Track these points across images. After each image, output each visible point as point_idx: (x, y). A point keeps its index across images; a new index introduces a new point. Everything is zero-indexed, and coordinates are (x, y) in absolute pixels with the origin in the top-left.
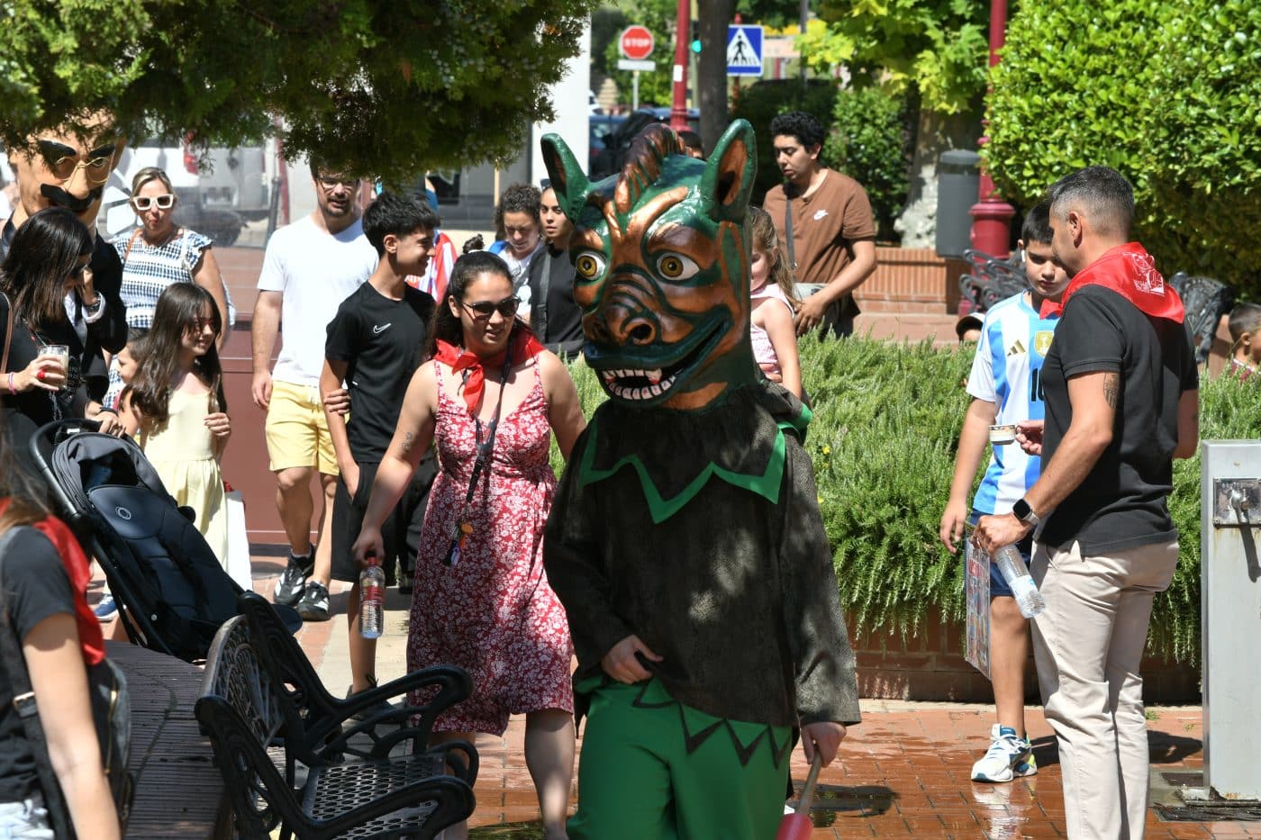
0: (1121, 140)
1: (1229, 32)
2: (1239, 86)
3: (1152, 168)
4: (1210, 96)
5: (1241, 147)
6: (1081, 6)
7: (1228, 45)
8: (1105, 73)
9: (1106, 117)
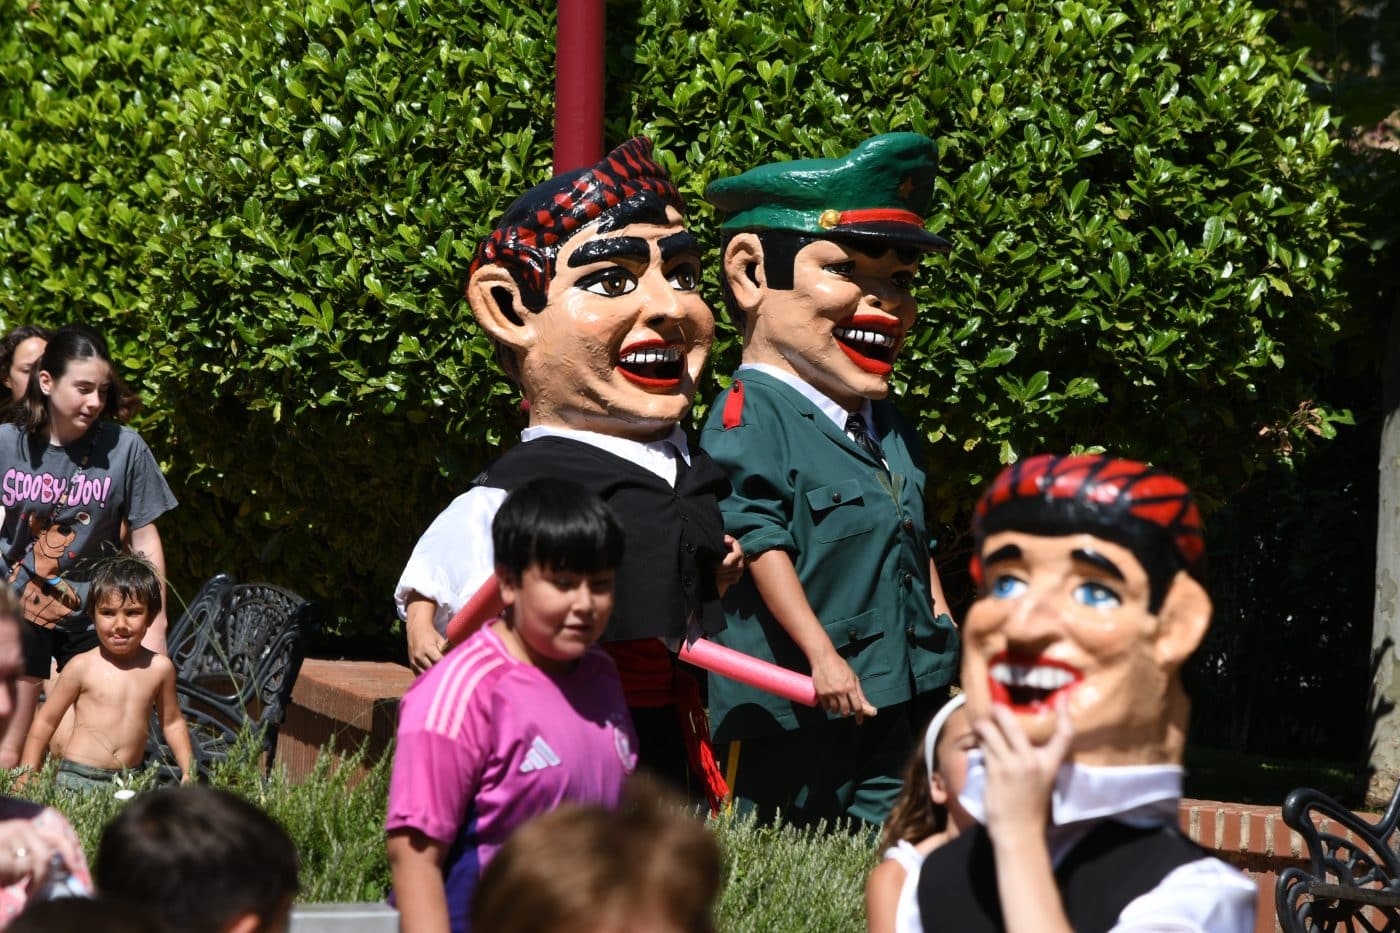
0: (104, 311)
1: (311, 111)
2: (332, 218)
3: (168, 368)
4: (277, 234)
5: (337, 333)
6: (16, 43)
7: (308, 136)
8: (70, 180)
9: (73, 265)
